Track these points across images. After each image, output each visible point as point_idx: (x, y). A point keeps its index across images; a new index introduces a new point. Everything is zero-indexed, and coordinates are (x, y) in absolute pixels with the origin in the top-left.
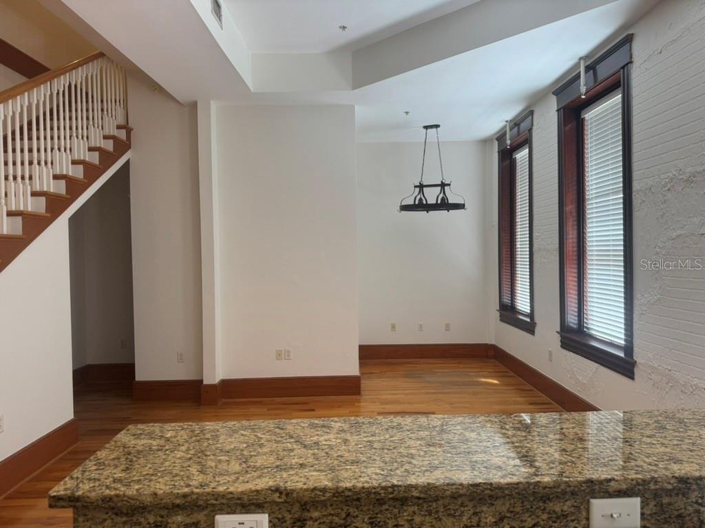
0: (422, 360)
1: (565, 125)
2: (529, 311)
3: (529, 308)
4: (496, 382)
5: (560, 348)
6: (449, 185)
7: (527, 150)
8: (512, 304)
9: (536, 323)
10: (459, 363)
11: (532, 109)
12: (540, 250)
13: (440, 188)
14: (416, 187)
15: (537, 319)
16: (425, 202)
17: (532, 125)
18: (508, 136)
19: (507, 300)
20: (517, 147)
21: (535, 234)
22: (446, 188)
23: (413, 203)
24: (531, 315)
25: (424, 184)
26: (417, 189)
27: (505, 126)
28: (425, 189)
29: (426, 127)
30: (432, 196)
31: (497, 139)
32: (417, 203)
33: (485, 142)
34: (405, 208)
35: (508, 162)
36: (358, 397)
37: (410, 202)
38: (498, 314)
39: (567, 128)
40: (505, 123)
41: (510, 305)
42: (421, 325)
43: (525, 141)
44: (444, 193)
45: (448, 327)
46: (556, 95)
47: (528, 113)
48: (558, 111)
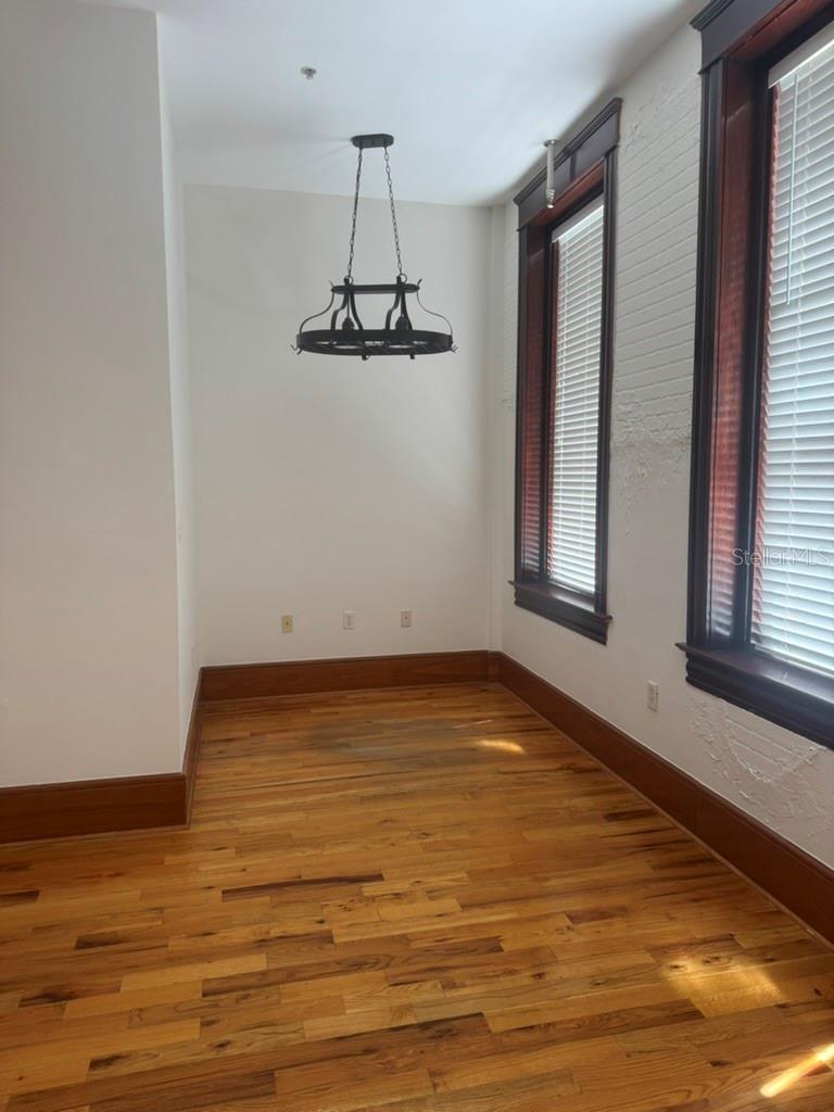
0: (351, 695)
1: (725, 114)
2: (593, 590)
3: (593, 582)
4: (515, 748)
5: (685, 683)
6: (414, 288)
7: (601, 209)
8: (541, 567)
9: (611, 618)
10: (430, 696)
11: (619, 96)
12: (631, 445)
13: (391, 297)
14: (336, 290)
15: (613, 608)
16: (356, 327)
17: (618, 137)
18: (549, 181)
19: (530, 561)
20: (570, 209)
21: (617, 408)
22: (408, 296)
23: (329, 328)
24: (600, 598)
25: (355, 283)
26: (340, 298)
27: (544, 158)
28: (357, 297)
29: (362, 142)
30: (374, 313)
31: (516, 200)
32: (339, 326)
33: (489, 210)
34: (310, 342)
35: (539, 254)
36: (177, 830)
37: (323, 324)
38: (512, 590)
39: (730, 119)
40: (544, 148)
41: (537, 570)
42: (349, 618)
43: (598, 187)
44: (404, 310)
45: (406, 619)
46: (701, 30)
47: (607, 112)
48: (705, 72)
